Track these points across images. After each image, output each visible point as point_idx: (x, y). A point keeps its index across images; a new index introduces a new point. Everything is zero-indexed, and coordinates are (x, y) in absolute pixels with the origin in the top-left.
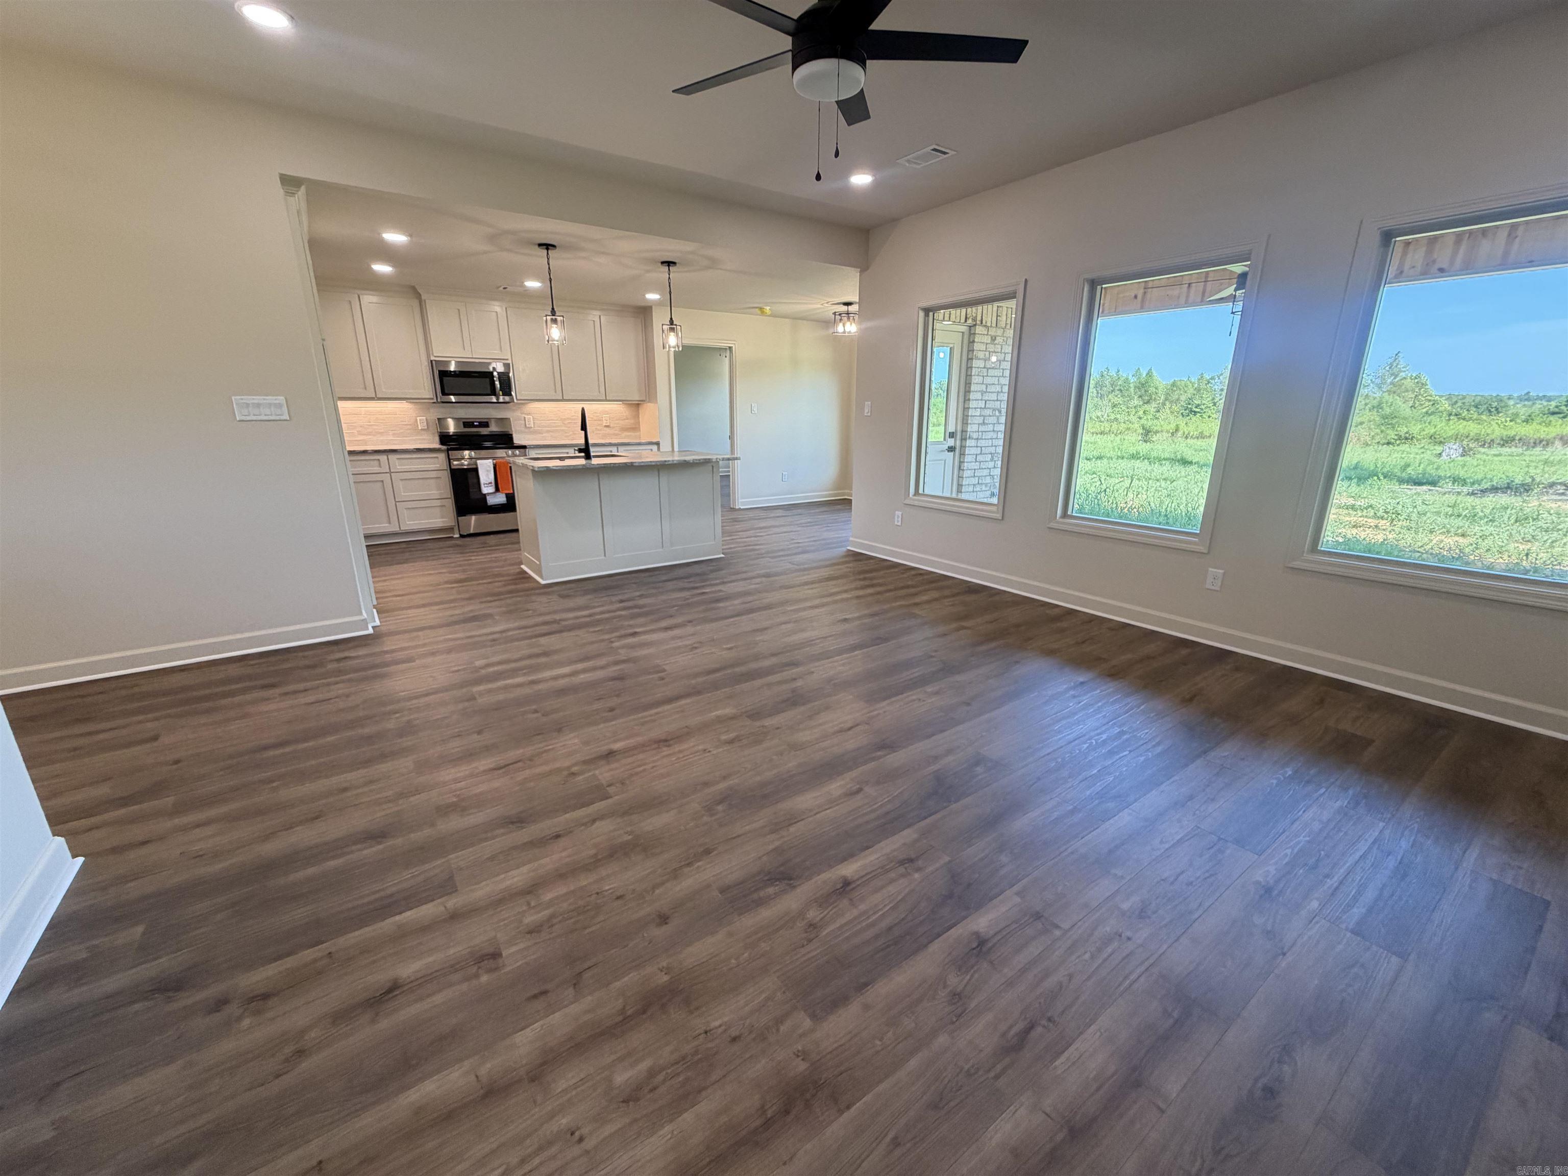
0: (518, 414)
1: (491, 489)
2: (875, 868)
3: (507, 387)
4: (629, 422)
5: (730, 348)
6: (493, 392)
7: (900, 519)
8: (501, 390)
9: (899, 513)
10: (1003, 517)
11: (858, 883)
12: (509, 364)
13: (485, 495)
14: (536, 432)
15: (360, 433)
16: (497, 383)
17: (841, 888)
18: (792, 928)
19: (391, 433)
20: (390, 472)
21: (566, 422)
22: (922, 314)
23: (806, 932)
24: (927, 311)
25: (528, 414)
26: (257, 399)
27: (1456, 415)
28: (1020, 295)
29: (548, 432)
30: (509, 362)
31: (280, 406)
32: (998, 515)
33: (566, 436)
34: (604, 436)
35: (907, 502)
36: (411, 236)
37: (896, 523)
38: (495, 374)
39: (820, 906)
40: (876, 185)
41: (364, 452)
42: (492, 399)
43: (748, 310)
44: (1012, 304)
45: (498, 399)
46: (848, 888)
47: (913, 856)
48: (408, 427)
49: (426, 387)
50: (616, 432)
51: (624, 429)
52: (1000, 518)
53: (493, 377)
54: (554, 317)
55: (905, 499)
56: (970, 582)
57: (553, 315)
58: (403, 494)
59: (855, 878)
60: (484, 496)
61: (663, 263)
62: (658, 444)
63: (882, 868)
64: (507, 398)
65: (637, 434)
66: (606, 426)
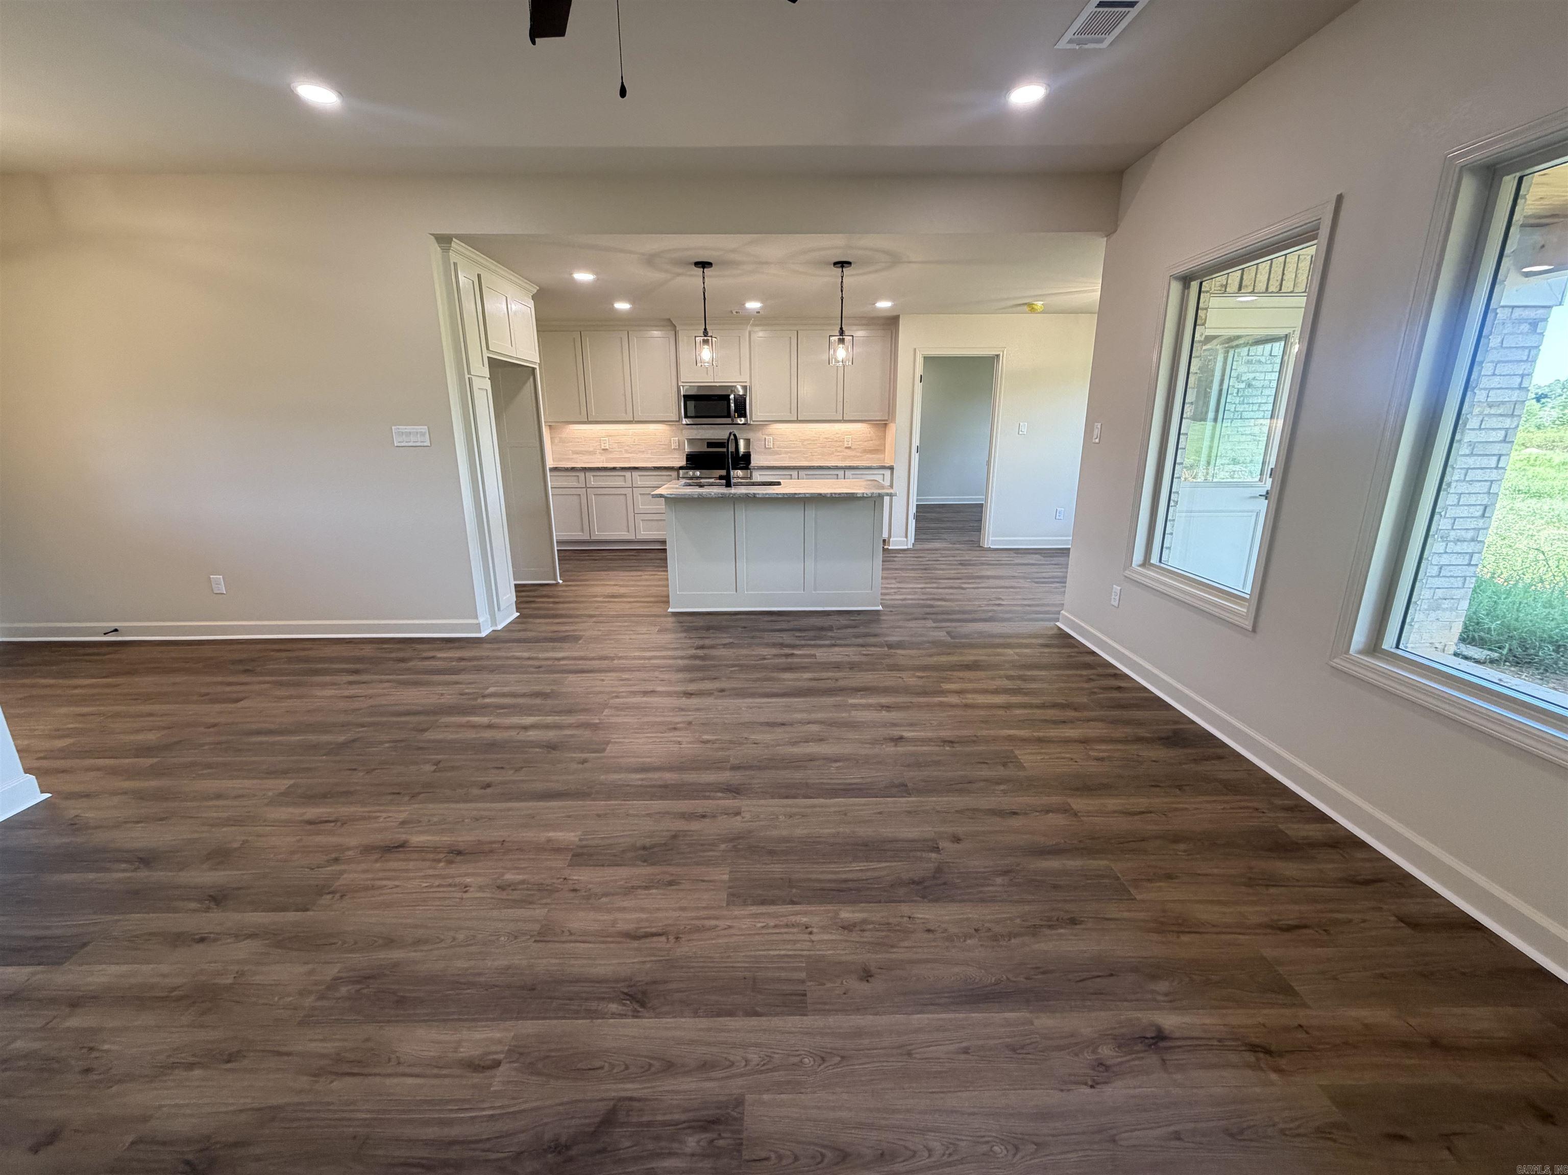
0: (759, 435)
2: (1209, 1035)
3: (741, 409)
4: (870, 445)
5: (998, 357)
6: (728, 415)
7: (1117, 598)
8: (735, 411)
9: (1117, 588)
10: (1254, 624)
11: (1179, 1043)
12: (746, 386)
14: (777, 453)
15: (627, 451)
16: (732, 405)
17: (1152, 1038)
18: (1076, 1055)
19: (650, 451)
20: (632, 487)
21: (805, 443)
22: (1176, 287)
23: (1094, 1069)
24: (1186, 280)
25: (768, 435)
26: (409, 428)
28: (1324, 232)
29: (786, 453)
30: (748, 384)
31: (423, 434)
32: (1247, 623)
33: (805, 457)
34: (845, 458)
35: (1127, 574)
36: (596, 274)
37: (1113, 603)
38: (732, 397)
39: (1119, 1047)
40: (1049, 103)
41: (614, 469)
42: (726, 420)
43: (1019, 308)
44: (1309, 251)
45: (731, 420)
46: (1162, 1044)
47: (1273, 1048)
48: (664, 446)
49: (673, 408)
50: (858, 454)
51: (867, 451)
52: (1250, 628)
53: (729, 400)
54: (706, 338)
55: (1125, 569)
56: (1193, 722)
57: (705, 336)
58: (641, 507)
59: (1177, 1035)
61: (835, 264)
62: (891, 468)
63: (1220, 1040)
64: (743, 420)
65: (882, 456)
66: (847, 448)
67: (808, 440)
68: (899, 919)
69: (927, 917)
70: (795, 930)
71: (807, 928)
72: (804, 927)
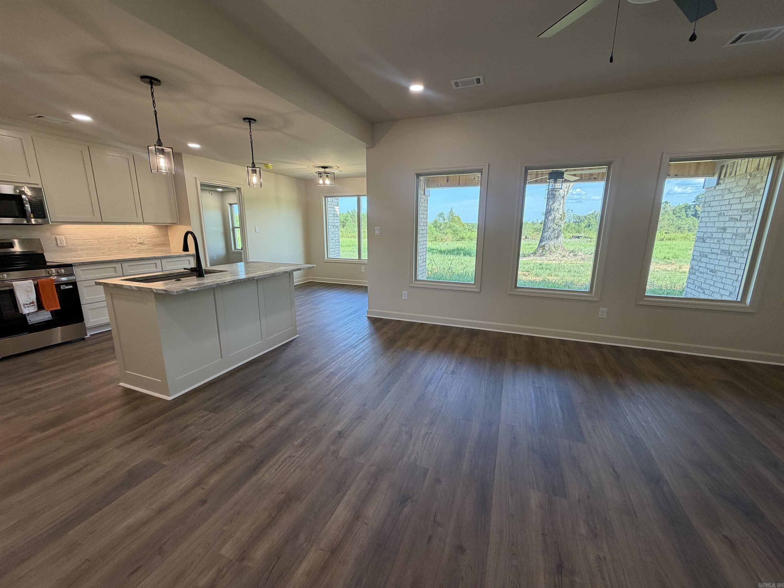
0: (51, 235)
1: (33, 309)
3: (38, 210)
4: (158, 240)
5: (239, 189)
6: (25, 215)
7: (406, 296)
8: (32, 212)
9: (405, 292)
10: (480, 291)
12: (37, 189)
13: (25, 315)
14: (71, 251)
16: (28, 206)
22: (415, 177)
25: (62, 235)
27: (470, 230)
29: (82, 250)
30: (40, 186)
33: (103, 253)
34: (140, 251)
35: (412, 285)
37: (404, 298)
38: (24, 197)
42: (23, 221)
45: (29, 221)
50: (149, 248)
51: (155, 245)
52: (478, 292)
53: (22, 200)
55: (410, 284)
60: (24, 317)
64: (39, 220)
65: (168, 248)
66: (140, 243)
67: (103, 238)
68: (312, 430)
69: (318, 423)
70: (287, 461)
71: (290, 456)
72: (289, 457)
